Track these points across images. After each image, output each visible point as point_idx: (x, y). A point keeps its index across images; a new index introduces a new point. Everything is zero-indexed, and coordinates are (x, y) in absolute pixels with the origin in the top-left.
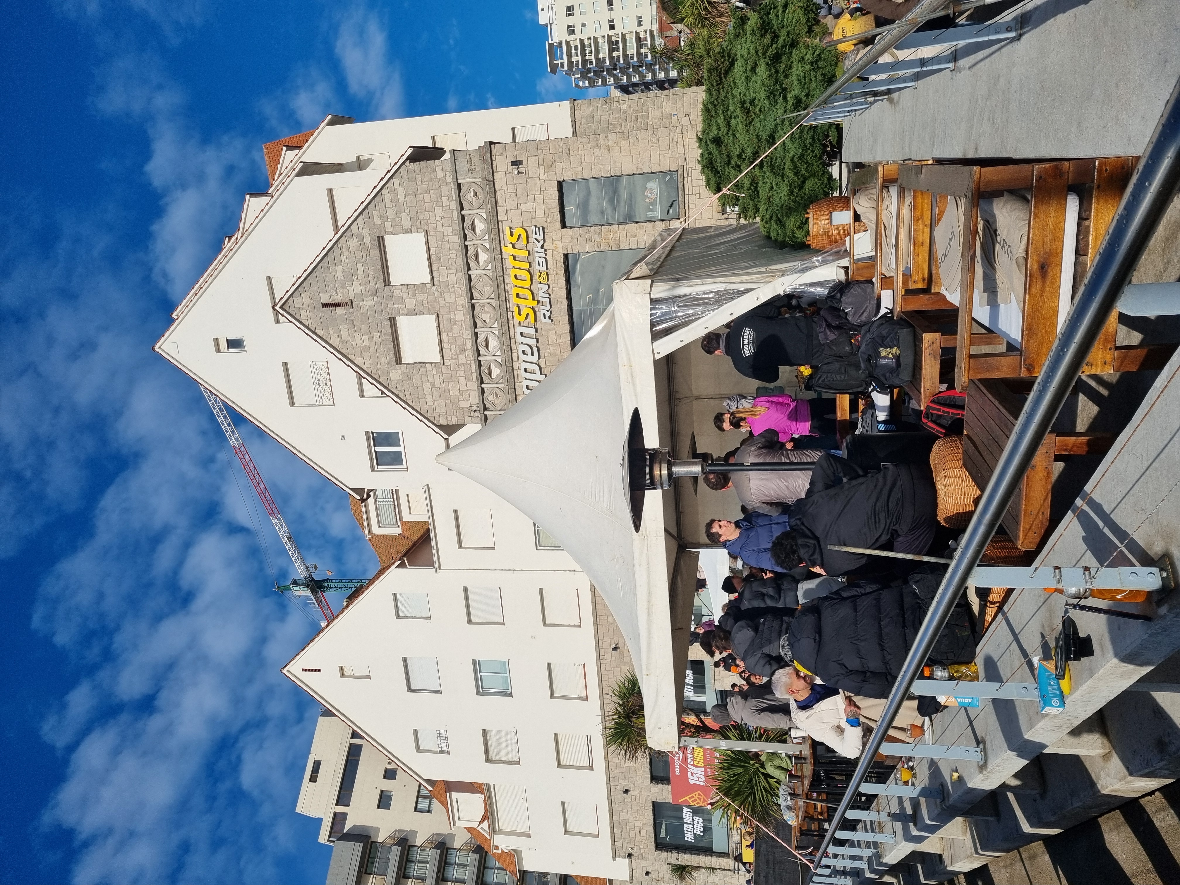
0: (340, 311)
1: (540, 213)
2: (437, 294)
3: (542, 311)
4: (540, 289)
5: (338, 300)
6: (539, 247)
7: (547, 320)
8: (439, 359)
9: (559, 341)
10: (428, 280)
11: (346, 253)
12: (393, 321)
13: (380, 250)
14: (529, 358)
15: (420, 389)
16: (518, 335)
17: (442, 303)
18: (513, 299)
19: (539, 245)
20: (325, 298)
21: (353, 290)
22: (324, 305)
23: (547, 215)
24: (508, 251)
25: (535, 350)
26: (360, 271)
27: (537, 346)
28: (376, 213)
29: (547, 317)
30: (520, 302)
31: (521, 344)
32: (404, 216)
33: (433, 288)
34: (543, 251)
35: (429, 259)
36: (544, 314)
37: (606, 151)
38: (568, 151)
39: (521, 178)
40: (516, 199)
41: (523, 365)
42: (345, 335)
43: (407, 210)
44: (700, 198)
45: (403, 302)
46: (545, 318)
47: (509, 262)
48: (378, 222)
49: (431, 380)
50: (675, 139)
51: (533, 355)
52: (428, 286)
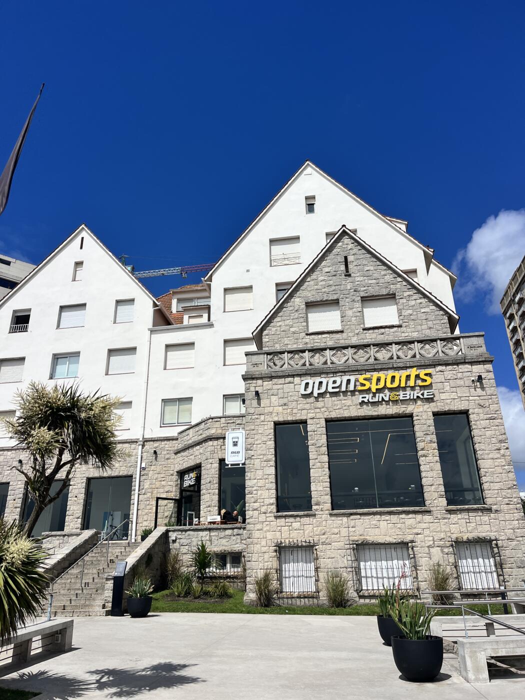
0: (343, 268)
1: (443, 396)
2: (357, 332)
3: (368, 397)
4: (386, 395)
5: (350, 266)
6: (418, 395)
7: (361, 400)
8: (311, 331)
9: (345, 408)
10: (367, 326)
11: (383, 273)
12: (336, 302)
13: (385, 295)
14: (331, 385)
15: (288, 318)
16: (347, 377)
17: (350, 334)
18: (375, 375)
19: (419, 395)
20: (350, 258)
21: (357, 277)
22: (346, 258)
23: (442, 401)
24: (413, 372)
25: (337, 390)
26: (370, 282)
27: (339, 392)
28: (411, 293)
29: (363, 399)
30: (374, 381)
31: (342, 380)
32: (410, 312)
33: (361, 329)
34: (415, 397)
35: (381, 327)
36: (365, 397)
37: (496, 448)
38: (492, 418)
39: (469, 383)
40: (452, 378)
41: (324, 381)
42: (327, 270)
43: (415, 313)
44: (466, 522)
45: (351, 309)
46: (363, 398)
47: (404, 373)
48: (406, 294)
49: (295, 325)
50: (512, 503)
51: (333, 388)
52: (362, 326)
